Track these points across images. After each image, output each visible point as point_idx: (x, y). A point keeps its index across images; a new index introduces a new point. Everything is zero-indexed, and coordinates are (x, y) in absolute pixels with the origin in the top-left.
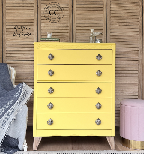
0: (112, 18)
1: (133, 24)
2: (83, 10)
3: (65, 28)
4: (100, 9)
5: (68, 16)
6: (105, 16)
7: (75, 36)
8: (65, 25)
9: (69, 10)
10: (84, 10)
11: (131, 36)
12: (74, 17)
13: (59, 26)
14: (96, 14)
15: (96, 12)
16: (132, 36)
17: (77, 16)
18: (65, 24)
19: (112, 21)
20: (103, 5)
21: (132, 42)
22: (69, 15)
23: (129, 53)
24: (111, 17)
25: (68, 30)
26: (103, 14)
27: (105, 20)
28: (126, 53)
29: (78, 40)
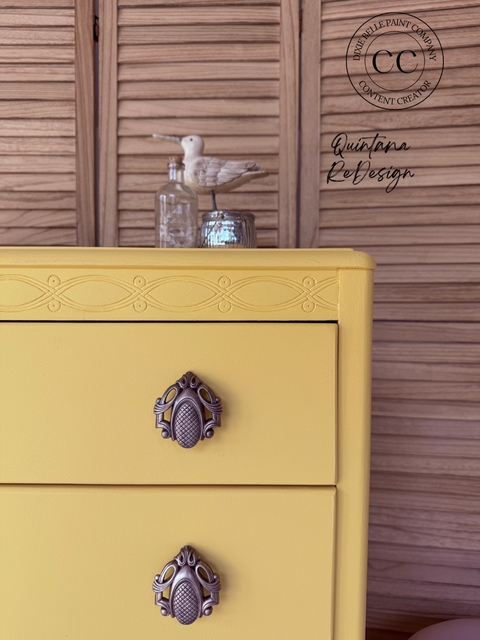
0: (329, 86)
1: (459, 121)
2: (159, 40)
3: (55, 148)
4: (260, 33)
5: (73, 78)
6: (291, 74)
7: (112, 192)
8: (56, 128)
9: (75, 45)
10: (166, 40)
11: (445, 191)
12: (106, 81)
13: (21, 133)
14: (237, 64)
15: (238, 51)
16: (455, 192)
17: (126, 74)
18: (56, 124)
19: (329, 102)
20: (276, 11)
21: (452, 229)
22: (78, 73)
23: (432, 297)
24: (327, 81)
25: (73, 161)
26: (277, 65)
27: (290, 97)
28: (419, 298)
29: (131, 216)
